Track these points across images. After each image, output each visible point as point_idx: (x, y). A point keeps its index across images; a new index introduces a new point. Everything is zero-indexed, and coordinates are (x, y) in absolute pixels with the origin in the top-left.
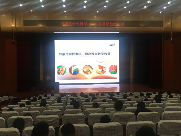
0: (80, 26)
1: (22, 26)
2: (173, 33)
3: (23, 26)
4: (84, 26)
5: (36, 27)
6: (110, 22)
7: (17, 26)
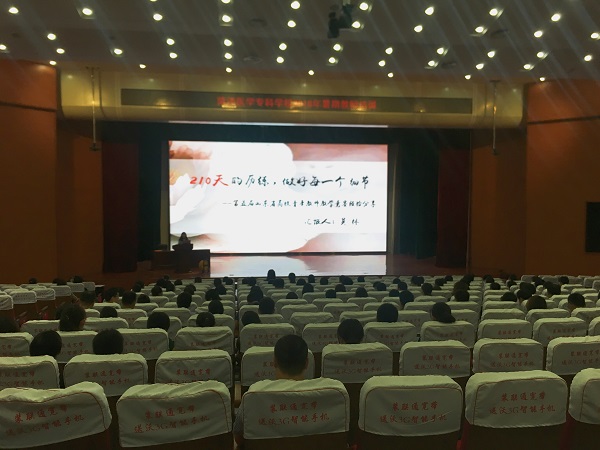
0: (265, 107)
1: (118, 104)
2: (497, 130)
3: (120, 106)
4: (275, 107)
5: (154, 107)
6: (340, 98)
7: (104, 104)
